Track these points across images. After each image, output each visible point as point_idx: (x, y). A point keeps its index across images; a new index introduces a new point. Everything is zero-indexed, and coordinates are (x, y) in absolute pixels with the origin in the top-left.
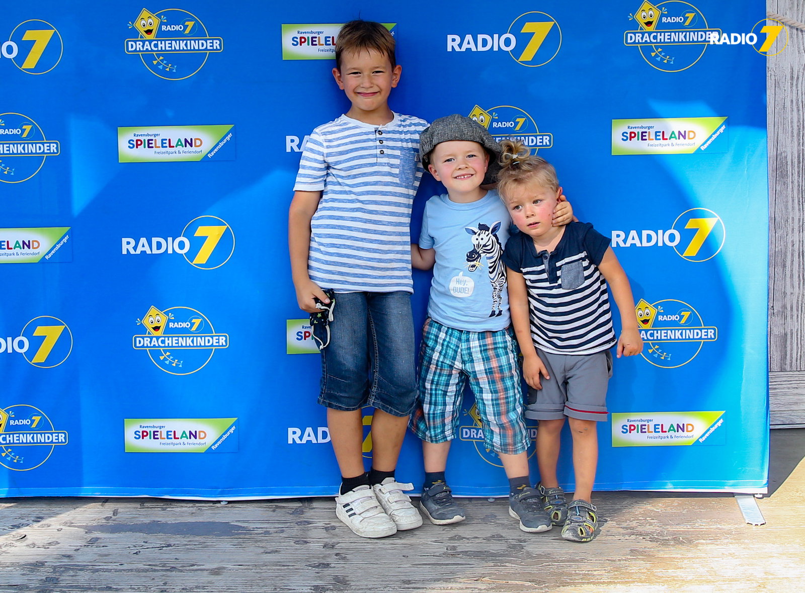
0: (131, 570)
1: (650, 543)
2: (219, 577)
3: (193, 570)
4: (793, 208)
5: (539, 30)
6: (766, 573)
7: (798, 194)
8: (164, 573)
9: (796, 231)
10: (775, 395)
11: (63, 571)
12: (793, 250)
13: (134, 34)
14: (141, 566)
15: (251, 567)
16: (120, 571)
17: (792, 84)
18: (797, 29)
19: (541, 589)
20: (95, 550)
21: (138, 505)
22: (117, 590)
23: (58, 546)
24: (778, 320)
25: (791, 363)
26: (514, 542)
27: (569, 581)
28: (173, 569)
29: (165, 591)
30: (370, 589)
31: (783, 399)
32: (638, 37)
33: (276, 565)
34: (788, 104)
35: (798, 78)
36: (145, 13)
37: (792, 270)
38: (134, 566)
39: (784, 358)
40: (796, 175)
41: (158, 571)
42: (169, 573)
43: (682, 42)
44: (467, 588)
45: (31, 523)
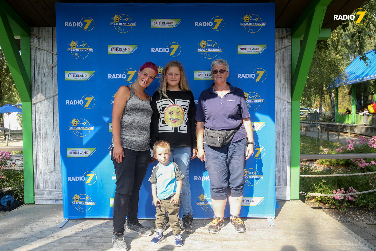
3: (128, 237)
4: (281, 144)
6: (275, 238)
7: (282, 141)
10: (277, 192)
11: (93, 238)
12: (281, 155)
13: (113, 99)
16: (109, 238)
18: (282, 100)
19: (217, 242)
20: (102, 232)
23: (92, 231)
24: (277, 173)
25: (281, 184)
27: (224, 240)
30: (173, 242)
31: (279, 193)
34: (280, 118)
35: (282, 112)
37: (281, 160)
39: (279, 182)
40: (282, 136)
43: (254, 103)
44: (198, 242)
45: (85, 225)
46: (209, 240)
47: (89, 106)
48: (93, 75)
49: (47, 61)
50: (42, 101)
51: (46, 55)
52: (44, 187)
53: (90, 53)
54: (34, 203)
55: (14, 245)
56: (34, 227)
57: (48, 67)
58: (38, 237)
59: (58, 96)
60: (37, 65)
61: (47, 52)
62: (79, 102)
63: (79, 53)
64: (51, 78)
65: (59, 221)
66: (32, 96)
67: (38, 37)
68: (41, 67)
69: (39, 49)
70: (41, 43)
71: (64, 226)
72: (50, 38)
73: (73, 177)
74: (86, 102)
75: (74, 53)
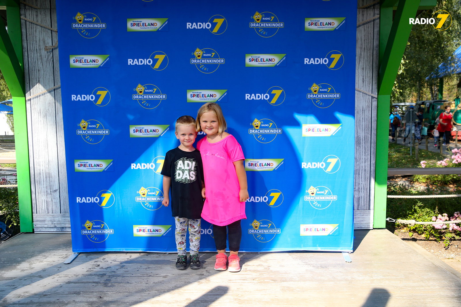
0: (136, 276)
1: (313, 268)
2: (166, 279)
3: (157, 276)
4: (362, 155)
5: (278, 93)
6: (352, 278)
7: (364, 150)
8: (147, 277)
10: (356, 218)
11: (112, 277)
12: (362, 169)
13: (136, 93)
14: (139, 275)
15: (177, 275)
16: (132, 277)
17: (363, 112)
18: (365, 94)
19: (275, 283)
20: (123, 269)
22: (131, 283)
23: (111, 268)
24: (357, 193)
25: (361, 207)
26: (266, 267)
28: (150, 276)
29: (148, 284)
30: (217, 283)
31: (358, 219)
32: (312, 96)
33: (186, 275)
34: (361, 119)
35: (365, 110)
36: (139, 86)
37: (362, 176)
38: (137, 275)
39: (359, 205)
40: (363, 144)
41: (145, 276)
42: (149, 277)
43: (327, 98)
44: (250, 282)
45: (101, 260)
46: (265, 280)
47: (103, 103)
48: (108, 59)
49: (44, 42)
50: (40, 96)
51: (42, 31)
52: (46, 210)
53: (103, 30)
54: (33, 232)
55: (9, 286)
56: (34, 263)
57: (46, 49)
58: (39, 276)
59: (60, 89)
60: (32, 46)
61: (45, 29)
62: (88, 98)
63: (88, 30)
64: (50, 65)
65: (66, 255)
66: (26, 89)
67: (31, 7)
68: (37, 49)
69: (33, 24)
70: (35, 16)
71: (73, 262)
72: (47, 9)
73: (84, 198)
74: (98, 97)
75: (80, 30)
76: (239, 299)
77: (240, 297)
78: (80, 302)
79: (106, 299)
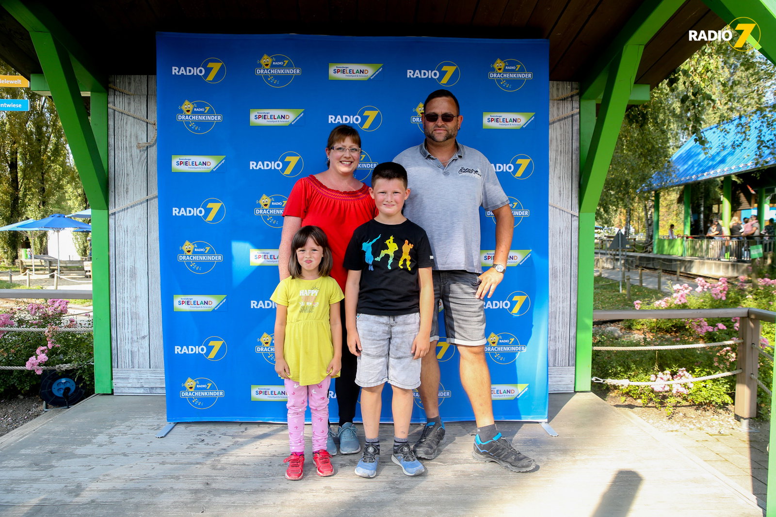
0: (255, 456)
9: (561, 303)
11: (222, 457)
12: (560, 311)
13: (259, 206)
14: (259, 454)
16: (249, 456)
17: (560, 235)
18: (563, 211)
19: (445, 466)
20: (237, 447)
21: (257, 426)
22: (247, 465)
23: (219, 445)
24: (552, 343)
28: (274, 456)
29: (270, 466)
31: (554, 379)
34: (558, 244)
35: (563, 233)
36: (264, 196)
37: (559, 321)
39: (555, 360)
40: (561, 277)
41: (267, 457)
42: (272, 458)
45: (206, 433)
47: (214, 220)
48: (223, 162)
49: (137, 137)
50: (127, 208)
51: (135, 125)
52: (130, 364)
53: (218, 123)
54: (112, 394)
56: (115, 436)
57: (138, 147)
58: (123, 453)
59: (156, 200)
60: (120, 143)
61: (138, 121)
62: (195, 212)
63: (198, 123)
64: (143, 167)
65: (159, 425)
66: (110, 199)
67: (122, 93)
68: (126, 147)
69: (123, 115)
70: (126, 104)
71: (168, 435)
72: (143, 95)
73: (185, 347)
74: (208, 211)
75: (188, 123)
76: (397, 488)
77: (397, 484)
78: (180, 490)
79: (214, 486)
